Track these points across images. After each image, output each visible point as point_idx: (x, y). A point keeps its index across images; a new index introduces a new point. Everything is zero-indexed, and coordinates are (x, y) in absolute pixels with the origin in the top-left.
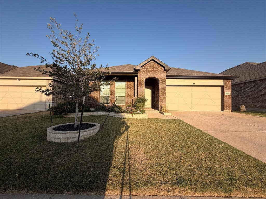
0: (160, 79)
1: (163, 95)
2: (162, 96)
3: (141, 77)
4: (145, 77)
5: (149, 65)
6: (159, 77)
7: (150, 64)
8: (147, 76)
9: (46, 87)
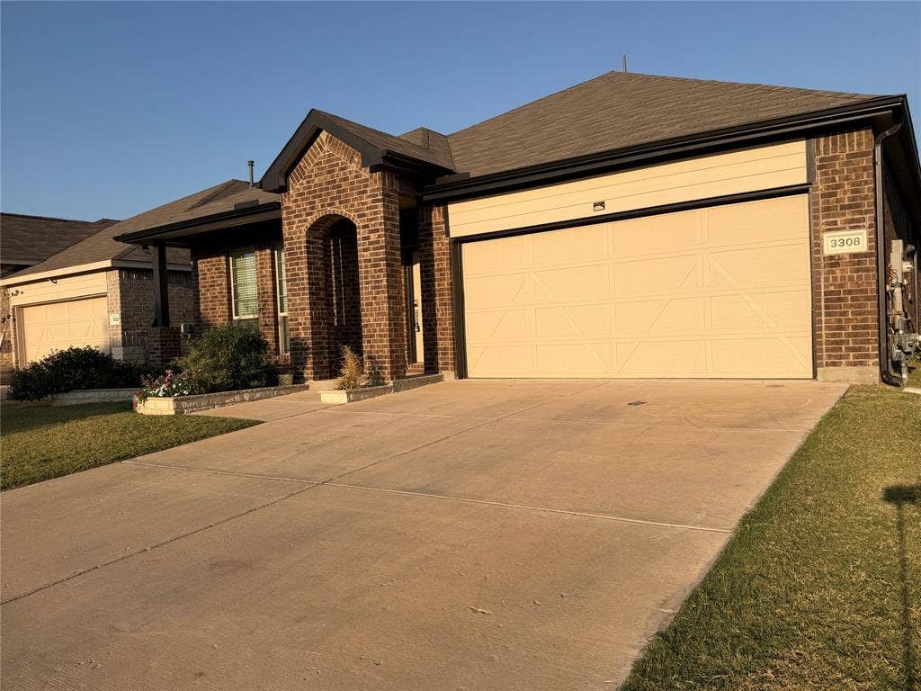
0: (358, 222)
1: (375, 298)
2: (371, 304)
3: (294, 223)
4: (306, 221)
5: (315, 157)
6: (356, 211)
7: (319, 153)
8: (312, 214)
9: (106, 298)
